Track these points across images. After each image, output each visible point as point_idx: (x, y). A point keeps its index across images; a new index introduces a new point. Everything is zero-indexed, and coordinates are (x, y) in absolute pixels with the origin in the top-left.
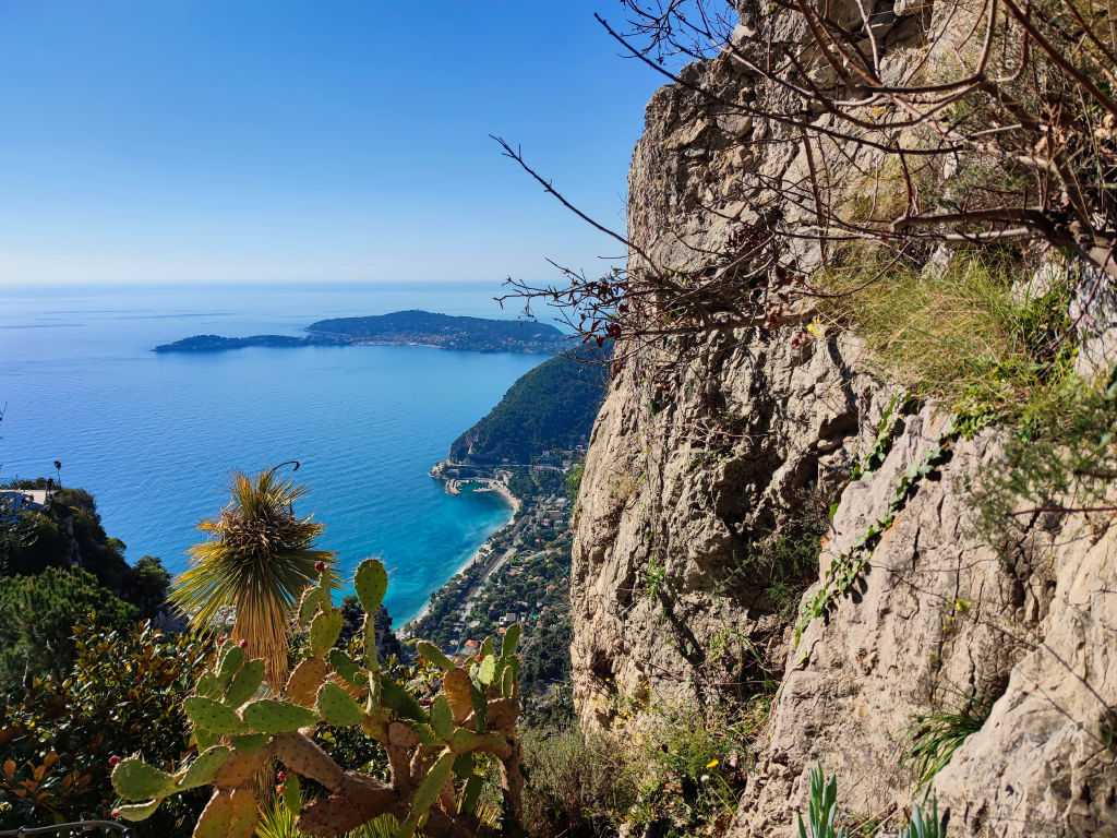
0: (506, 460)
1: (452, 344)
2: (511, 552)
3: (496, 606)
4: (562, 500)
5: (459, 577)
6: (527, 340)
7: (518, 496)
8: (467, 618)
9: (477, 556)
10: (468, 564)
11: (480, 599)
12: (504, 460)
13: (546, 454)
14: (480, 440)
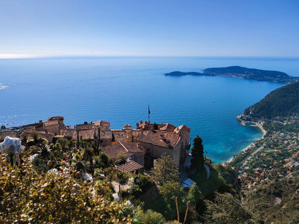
0: (263, 117)
1: (248, 77)
2: (262, 148)
3: (255, 164)
4: (283, 134)
5: (243, 152)
6: (275, 77)
7: (266, 130)
8: (245, 165)
9: (249, 146)
10: (247, 149)
11: (250, 160)
12: (262, 117)
13: (278, 117)
14: (255, 110)
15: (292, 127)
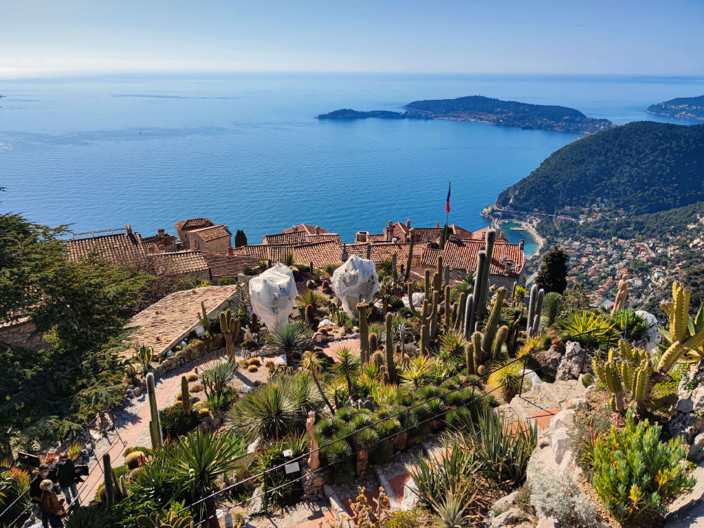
0: (537, 210)
1: (501, 121)
4: (578, 243)
6: (558, 121)
7: (544, 237)
12: (535, 210)
13: (568, 208)
14: (519, 195)
15: (596, 227)
